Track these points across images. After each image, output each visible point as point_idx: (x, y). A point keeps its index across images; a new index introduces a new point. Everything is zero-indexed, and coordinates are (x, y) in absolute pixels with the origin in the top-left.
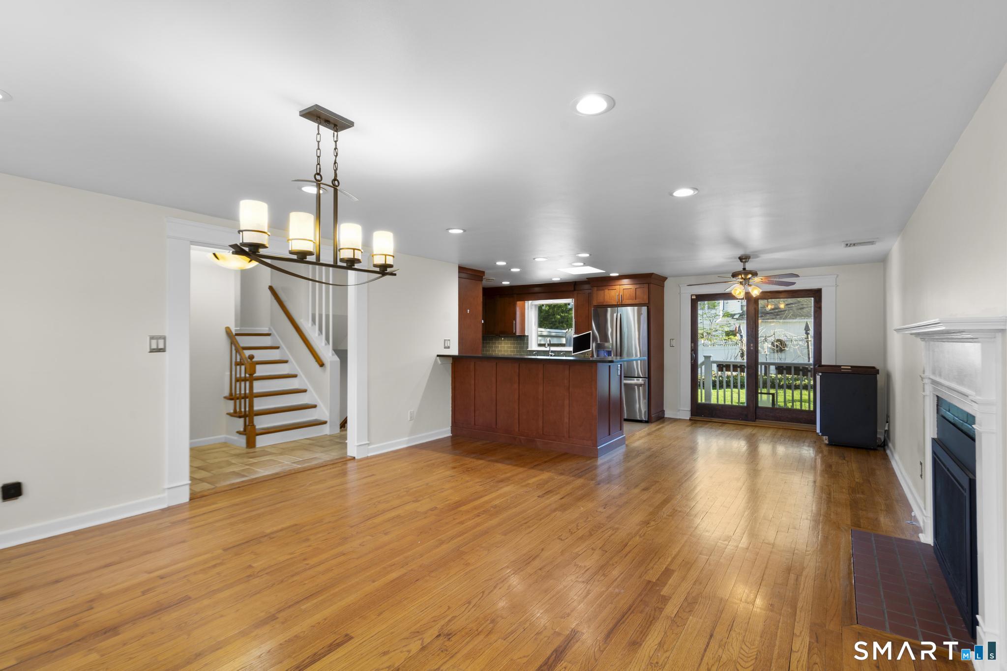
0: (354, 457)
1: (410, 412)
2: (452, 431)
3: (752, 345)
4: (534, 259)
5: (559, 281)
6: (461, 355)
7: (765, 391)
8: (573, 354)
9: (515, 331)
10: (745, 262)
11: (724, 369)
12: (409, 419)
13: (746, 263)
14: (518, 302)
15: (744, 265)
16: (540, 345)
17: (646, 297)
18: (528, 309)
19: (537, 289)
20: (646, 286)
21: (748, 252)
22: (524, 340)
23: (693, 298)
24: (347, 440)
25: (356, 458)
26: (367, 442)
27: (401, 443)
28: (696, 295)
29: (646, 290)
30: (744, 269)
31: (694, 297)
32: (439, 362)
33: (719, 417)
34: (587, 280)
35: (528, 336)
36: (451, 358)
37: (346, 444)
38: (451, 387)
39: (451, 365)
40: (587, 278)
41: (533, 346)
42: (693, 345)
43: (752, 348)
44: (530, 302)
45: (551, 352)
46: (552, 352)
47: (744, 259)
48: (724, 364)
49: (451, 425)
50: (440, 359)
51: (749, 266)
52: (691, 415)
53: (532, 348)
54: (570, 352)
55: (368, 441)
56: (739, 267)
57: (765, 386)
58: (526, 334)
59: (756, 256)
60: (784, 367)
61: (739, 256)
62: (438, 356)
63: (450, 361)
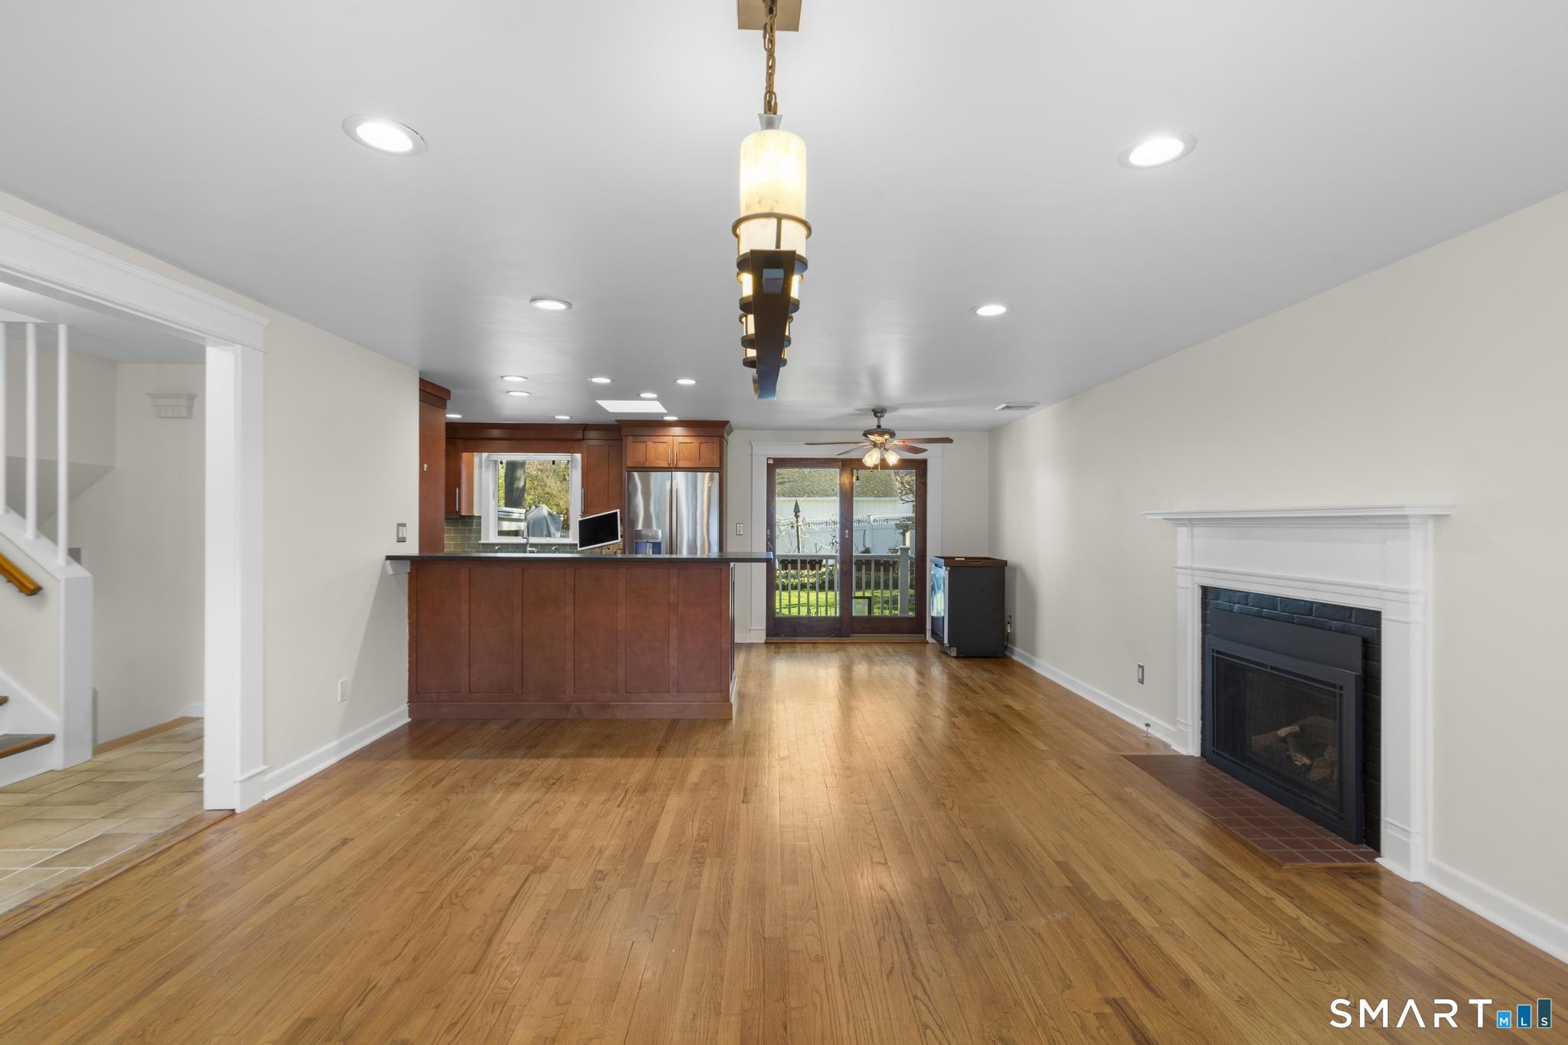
0: (233, 810)
1: (342, 683)
2: (411, 713)
3: (847, 531)
4: (502, 377)
5: (566, 420)
6: (426, 554)
7: (859, 594)
8: (579, 549)
9: (460, 508)
10: (882, 416)
11: (790, 566)
12: (339, 701)
13: (882, 419)
14: (464, 454)
15: (879, 422)
16: (501, 533)
17: (716, 458)
18: (481, 467)
19: (496, 433)
20: (716, 440)
21: (884, 403)
22: (471, 524)
23: (769, 462)
24: (202, 772)
25: (238, 811)
26: (263, 768)
27: (324, 755)
28: (774, 459)
29: (717, 446)
30: (879, 426)
31: (771, 462)
32: (390, 571)
33: (805, 636)
34: (616, 423)
35: (480, 517)
36: (408, 563)
37: (201, 782)
38: (406, 621)
39: (407, 576)
40: (616, 420)
41: (490, 535)
42: (769, 533)
43: (847, 536)
44: (485, 455)
45: (530, 547)
46: (532, 545)
47: (878, 412)
48: (790, 559)
49: (407, 700)
50: (391, 564)
51: (886, 422)
52: (767, 636)
53: (488, 539)
54: (576, 545)
55: (265, 765)
56: (872, 422)
57: (859, 588)
58: (476, 513)
59: (894, 409)
60: (882, 562)
61: (873, 407)
62: (388, 558)
63: (406, 567)
